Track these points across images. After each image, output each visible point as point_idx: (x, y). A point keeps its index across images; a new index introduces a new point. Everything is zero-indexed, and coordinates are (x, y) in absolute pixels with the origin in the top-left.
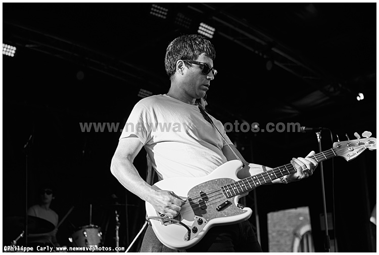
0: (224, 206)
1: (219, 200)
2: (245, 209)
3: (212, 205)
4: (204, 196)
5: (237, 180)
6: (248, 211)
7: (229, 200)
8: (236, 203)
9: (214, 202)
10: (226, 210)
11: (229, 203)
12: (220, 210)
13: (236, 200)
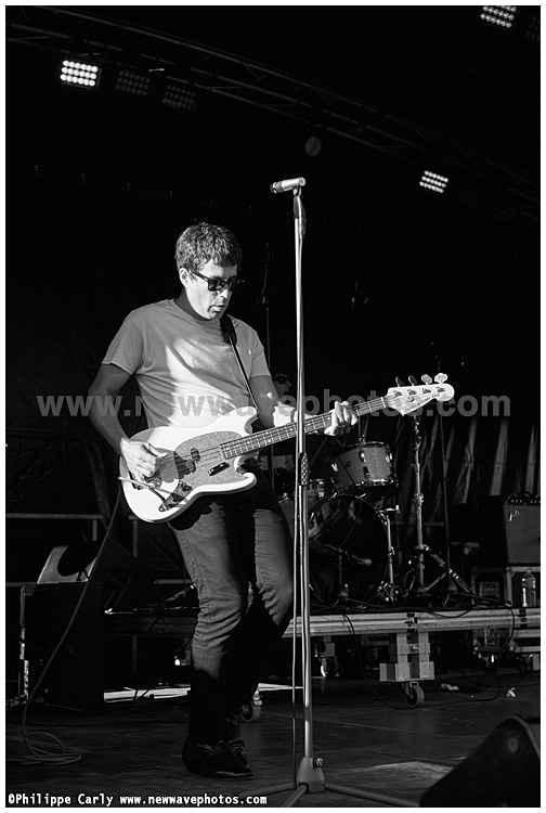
0: (217, 470)
1: (214, 460)
2: (247, 474)
3: (204, 467)
4: (196, 455)
5: (245, 434)
6: (250, 478)
7: (227, 462)
8: (236, 466)
9: (207, 462)
10: (219, 475)
11: (226, 466)
12: (213, 474)
13: (236, 463)
